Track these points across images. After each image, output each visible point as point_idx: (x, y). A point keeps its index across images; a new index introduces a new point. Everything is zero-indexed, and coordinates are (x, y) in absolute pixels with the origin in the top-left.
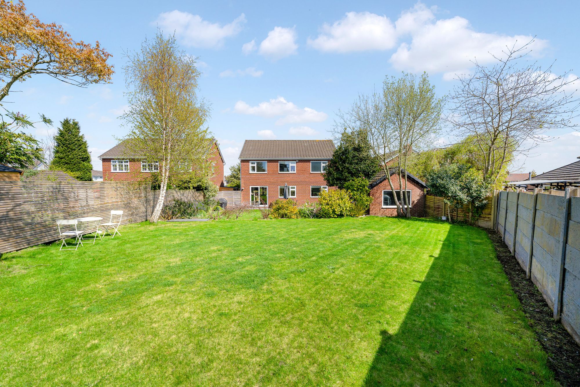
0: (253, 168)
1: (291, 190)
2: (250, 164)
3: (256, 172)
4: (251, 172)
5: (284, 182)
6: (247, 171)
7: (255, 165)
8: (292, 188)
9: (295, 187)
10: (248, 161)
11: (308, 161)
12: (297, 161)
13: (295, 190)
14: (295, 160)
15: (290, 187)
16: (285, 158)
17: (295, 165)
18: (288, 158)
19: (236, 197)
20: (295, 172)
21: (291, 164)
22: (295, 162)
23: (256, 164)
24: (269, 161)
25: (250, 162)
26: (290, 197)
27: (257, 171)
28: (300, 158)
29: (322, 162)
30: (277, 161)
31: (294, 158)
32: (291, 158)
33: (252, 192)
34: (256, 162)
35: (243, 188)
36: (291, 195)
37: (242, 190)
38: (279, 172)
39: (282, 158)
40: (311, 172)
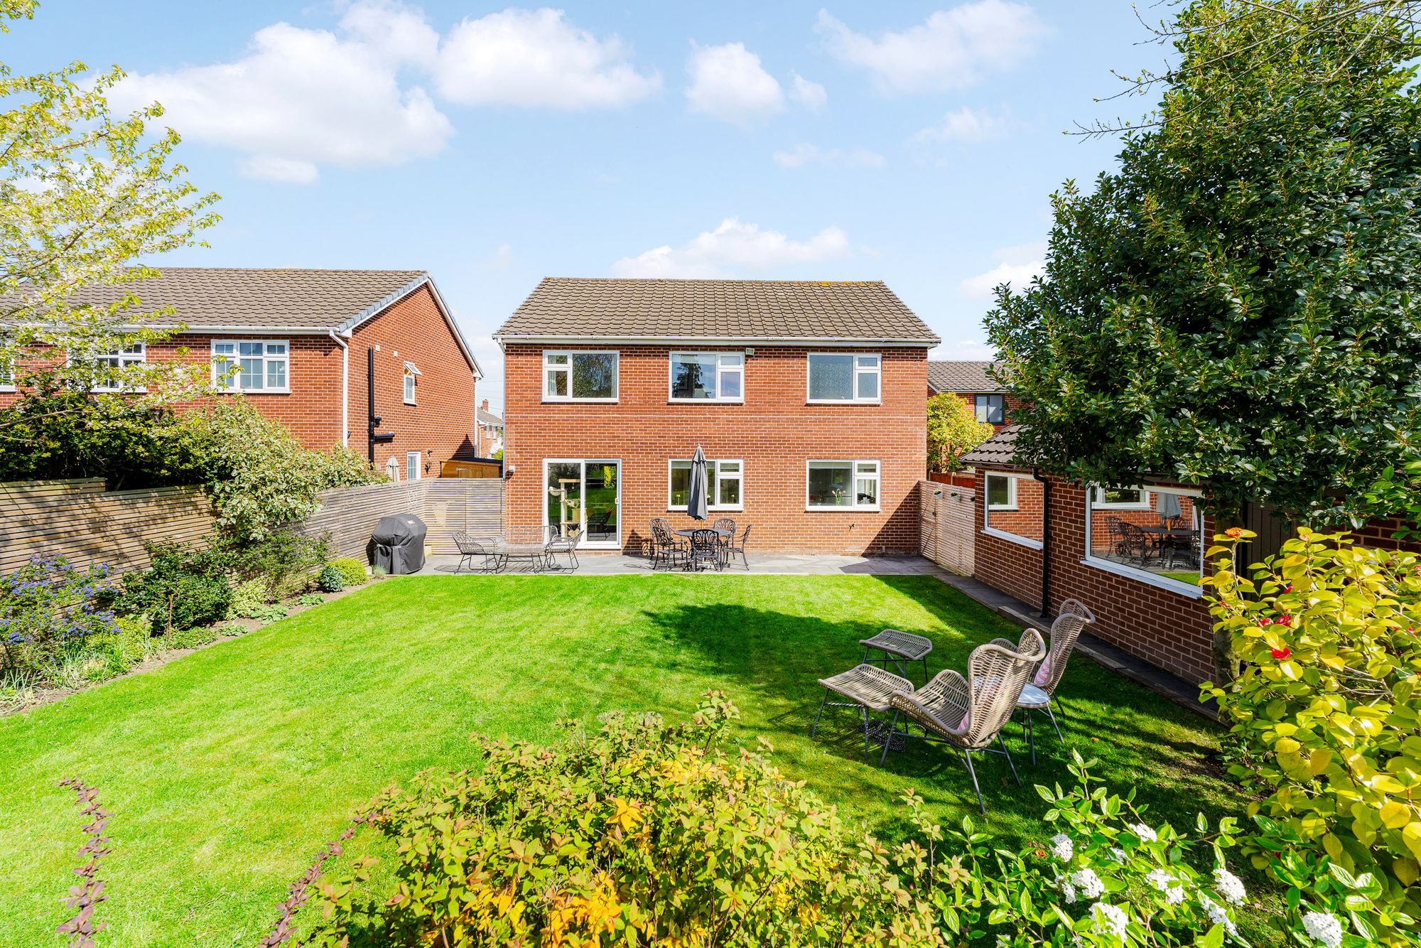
0: (560, 380)
1: (720, 476)
2: (545, 360)
3: (569, 398)
4: (549, 396)
5: (690, 443)
6: (529, 394)
7: (568, 368)
8: (725, 468)
9: (741, 462)
10: (535, 349)
11: (799, 351)
12: (751, 352)
13: (739, 476)
14: (741, 348)
15: (719, 462)
16: (698, 339)
17: (740, 368)
18: (711, 339)
19: (480, 507)
20: (740, 399)
21: (724, 367)
22: (741, 355)
23: (570, 361)
24: (630, 350)
25: (546, 352)
26: (719, 506)
27: (575, 395)
28: (761, 339)
29: (856, 356)
30: (662, 350)
31: (736, 340)
32: (723, 340)
33: (554, 483)
34: (569, 353)
35: (512, 468)
36: (723, 500)
37: (510, 474)
38: (671, 400)
39: (686, 339)
40: (809, 401)
